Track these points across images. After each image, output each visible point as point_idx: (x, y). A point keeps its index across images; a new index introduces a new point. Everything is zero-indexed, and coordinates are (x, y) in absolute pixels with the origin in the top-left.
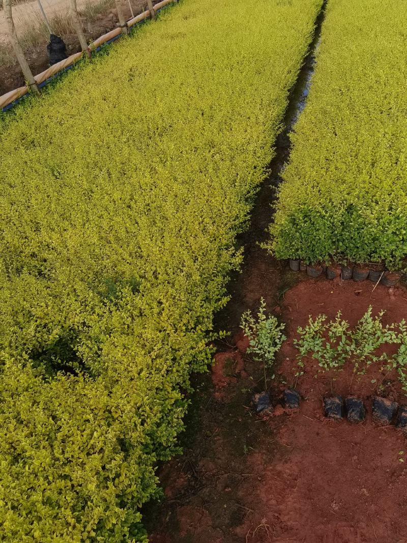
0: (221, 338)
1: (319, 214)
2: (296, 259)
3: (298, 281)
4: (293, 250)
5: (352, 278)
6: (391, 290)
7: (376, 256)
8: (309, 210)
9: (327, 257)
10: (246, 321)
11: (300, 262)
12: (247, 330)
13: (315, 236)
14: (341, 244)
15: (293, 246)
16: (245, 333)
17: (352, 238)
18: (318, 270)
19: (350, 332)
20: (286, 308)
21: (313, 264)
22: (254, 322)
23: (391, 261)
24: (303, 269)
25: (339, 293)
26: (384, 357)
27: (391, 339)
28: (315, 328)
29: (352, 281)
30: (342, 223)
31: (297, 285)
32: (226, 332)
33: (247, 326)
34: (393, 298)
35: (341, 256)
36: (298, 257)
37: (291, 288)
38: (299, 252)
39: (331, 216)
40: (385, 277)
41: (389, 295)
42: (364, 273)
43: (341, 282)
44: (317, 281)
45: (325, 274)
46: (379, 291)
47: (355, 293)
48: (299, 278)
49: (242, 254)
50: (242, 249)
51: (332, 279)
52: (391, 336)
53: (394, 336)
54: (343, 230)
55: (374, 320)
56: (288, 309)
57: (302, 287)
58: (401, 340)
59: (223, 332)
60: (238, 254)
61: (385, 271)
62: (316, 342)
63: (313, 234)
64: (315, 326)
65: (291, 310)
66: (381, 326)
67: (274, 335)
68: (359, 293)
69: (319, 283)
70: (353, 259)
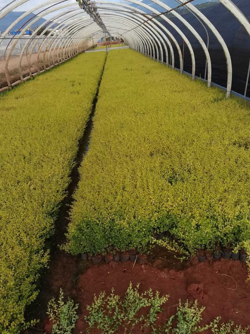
0: (32, 326)
1: (95, 223)
2: (84, 253)
3: (87, 268)
4: (82, 248)
5: (120, 260)
6: (143, 266)
7: (132, 246)
8: (89, 221)
9: (103, 250)
10: (51, 307)
11: (87, 254)
12: (51, 315)
13: (95, 237)
14: (110, 240)
15: (81, 245)
16: (50, 317)
17: (116, 236)
18: (99, 258)
19: (121, 303)
20: (80, 290)
21: (95, 255)
22: (57, 307)
23: (140, 248)
24: (89, 259)
25: (113, 273)
26: (142, 318)
27: (145, 304)
28: (98, 304)
29: (120, 262)
30: (110, 227)
31: (87, 271)
32: (36, 321)
33: (52, 311)
34: (145, 271)
35: (112, 248)
36: (85, 252)
37: (83, 273)
38: (86, 249)
39: (103, 224)
40: (139, 258)
41: (142, 269)
42: (126, 257)
43: (114, 264)
44: (99, 266)
45: (104, 260)
46: (137, 267)
47: (123, 271)
48: (88, 265)
49: (49, 254)
50: (48, 251)
51: (108, 263)
52: (145, 301)
53: (146, 302)
54: (111, 231)
55: (134, 291)
56: (81, 290)
57: (89, 272)
58: (151, 303)
59: (34, 321)
60: (46, 255)
61: (138, 254)
62: (100, 315)
63: (93, 236)
64: (98, 303)
65: (83, 291)
66: (138, 295)
67: (71, 314)
68: (125, 270)
69: (100, 267)
70: (119, 249)
